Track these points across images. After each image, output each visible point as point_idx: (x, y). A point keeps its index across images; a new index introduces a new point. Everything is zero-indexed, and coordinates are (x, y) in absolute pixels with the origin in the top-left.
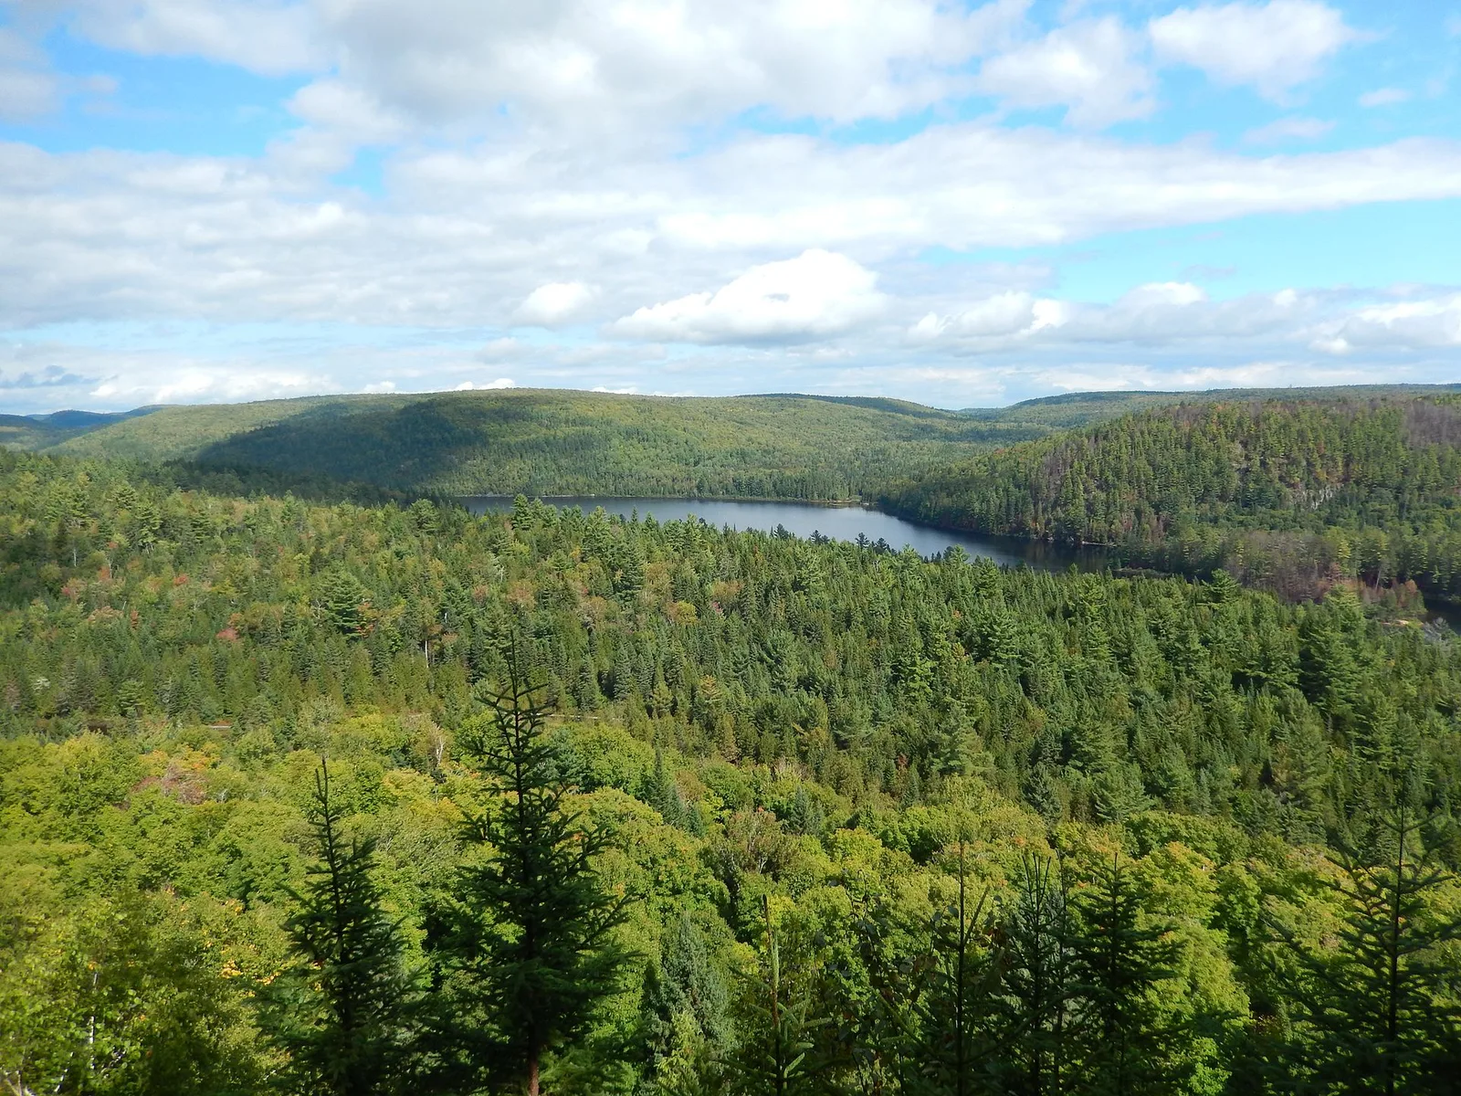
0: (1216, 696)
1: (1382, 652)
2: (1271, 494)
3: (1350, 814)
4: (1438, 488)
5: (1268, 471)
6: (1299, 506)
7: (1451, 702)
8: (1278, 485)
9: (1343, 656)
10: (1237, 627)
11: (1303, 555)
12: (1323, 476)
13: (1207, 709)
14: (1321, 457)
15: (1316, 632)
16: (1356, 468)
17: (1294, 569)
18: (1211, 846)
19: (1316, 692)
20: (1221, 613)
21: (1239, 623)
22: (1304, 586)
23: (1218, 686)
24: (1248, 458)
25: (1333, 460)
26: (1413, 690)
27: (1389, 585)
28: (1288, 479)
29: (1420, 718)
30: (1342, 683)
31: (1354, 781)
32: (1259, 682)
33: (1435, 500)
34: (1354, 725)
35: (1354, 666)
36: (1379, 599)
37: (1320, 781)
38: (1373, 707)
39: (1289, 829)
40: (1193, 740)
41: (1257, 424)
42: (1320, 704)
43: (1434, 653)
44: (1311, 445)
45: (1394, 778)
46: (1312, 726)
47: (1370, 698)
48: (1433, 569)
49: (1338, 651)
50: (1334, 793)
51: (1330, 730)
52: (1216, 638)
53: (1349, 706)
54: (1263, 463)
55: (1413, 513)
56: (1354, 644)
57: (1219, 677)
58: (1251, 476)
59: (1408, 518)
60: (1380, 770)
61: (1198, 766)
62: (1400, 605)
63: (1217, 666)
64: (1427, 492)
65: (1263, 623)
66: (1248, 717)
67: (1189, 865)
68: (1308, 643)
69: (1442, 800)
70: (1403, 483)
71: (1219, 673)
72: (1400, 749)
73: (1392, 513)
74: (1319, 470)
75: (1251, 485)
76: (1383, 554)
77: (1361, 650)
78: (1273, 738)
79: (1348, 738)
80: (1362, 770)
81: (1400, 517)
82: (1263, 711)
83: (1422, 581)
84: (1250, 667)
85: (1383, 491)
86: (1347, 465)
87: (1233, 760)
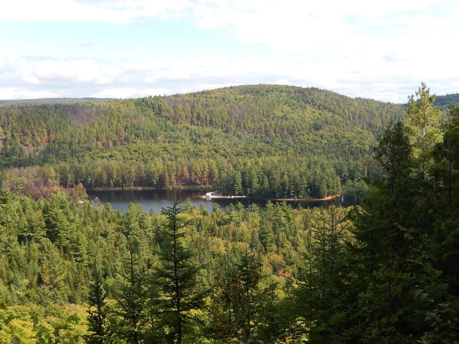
0: (12, 248)
1: (77, 215)
2: (18, 150)
3: (76, 287)
4: (85, 142)
5: (15, 139)
6: (31, 155)
7: (105, 231)
8: (20, 145)
9: (63, 220)
10: (16, 214)
11: (35, 177)
12: (39, 140)
13: (9, 256)
14: (38, 131)
15: (51, 210)
16: (52, 136)
17: (33, 184)
18: (28, 317)
19: (54, 238)
20: (8, 209)
21: (17, 212)
22: (38, 192)
23: (12, 243)
24: (5, 134)
25: (43, 133)
26: (91, 229)
27: (72, 187)
28: (24, 142)
29: (96, 240)
30: (65, 232)
31: (75, 273)
32: (30, 238)
33: (84, 148)
34: (72, 249)
35: (68, 223)
36: (69, 193)
37: (63, 277)
38: (78, 239)
39: (57, 300)
40: (5, 272)
41: (7, 117)
42: (56, 243)
43: (96, 212)
44: (33, 126)
45: (90, 268)
46: (55, 253)
47: (77, 236)
48: (88, 177)
49: (61, 218)
50: (68, 280)
51: (63, 254)
52: (7, 221)
53: (68, 241)
54: (12, 136)
55: (77, 154)
56: (66, 214)
57: (12, 239)
58: (8, 142)
59: (75, 157)
60: (85, 266)
61: (9, 284)
62: (77, 195)
63: (10, 234)
64: (81, 145)
65: (27, 211)
66: (28, 255)
67: (22, 328)
68: (48, 216)
69: (109, 273)
70: (71, 141)
71: (12, 237)
72: (90, 255)
73: (69, 155)
74: (37, 138)
75: (8, 146)
76: (68, 173)
77: (70, 216)
78: (40, 263)
79: (70, 256)
80: (78, 269)
81: (72, 156)
82: (34, 251)
83: (84, 183)
84: (25, 232)
85: (65, 145)
86: (48, 135)
87: (24, 277)
